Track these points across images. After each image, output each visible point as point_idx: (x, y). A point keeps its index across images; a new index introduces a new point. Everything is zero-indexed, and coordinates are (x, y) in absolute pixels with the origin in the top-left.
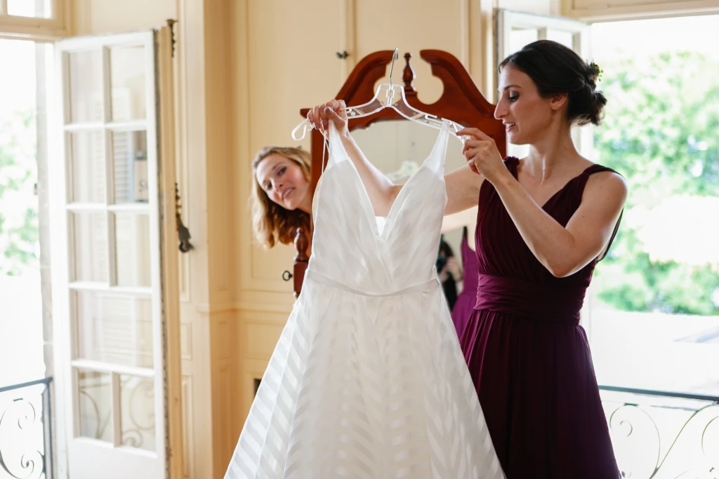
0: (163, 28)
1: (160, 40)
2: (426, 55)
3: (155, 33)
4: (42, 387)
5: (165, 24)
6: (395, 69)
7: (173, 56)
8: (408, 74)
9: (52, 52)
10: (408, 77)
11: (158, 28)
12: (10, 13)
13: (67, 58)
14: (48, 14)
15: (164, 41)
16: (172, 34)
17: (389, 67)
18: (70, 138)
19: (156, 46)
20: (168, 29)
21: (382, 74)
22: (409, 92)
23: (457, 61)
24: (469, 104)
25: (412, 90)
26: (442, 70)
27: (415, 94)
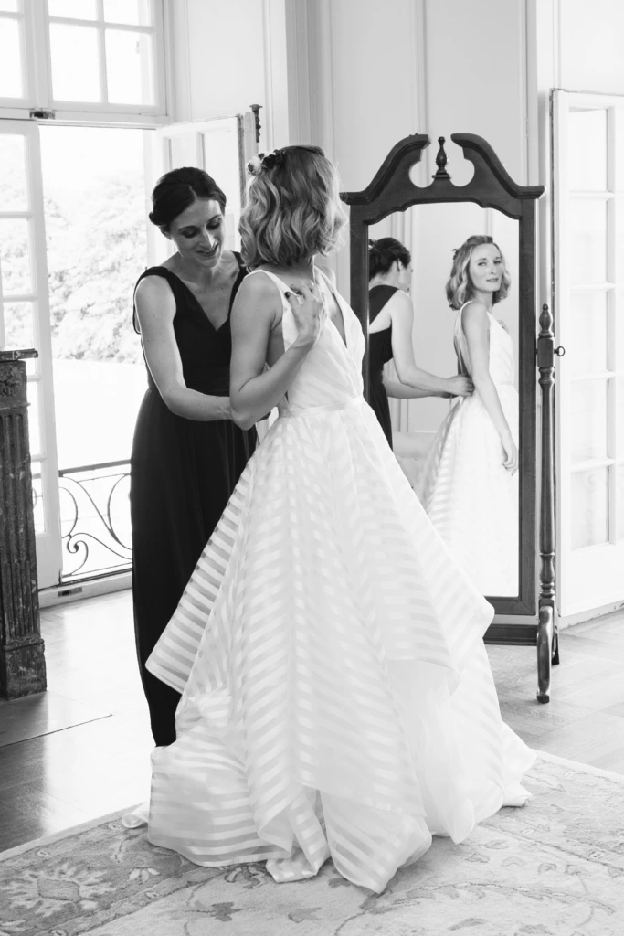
0: (248, 114)
1: (245, 126)
2: (459, 139)
3: (239, 119)
5: (250, 110)
6: (431, 152)
7: (258, 141)
8: (442, 158)
10: (441, 160)
11: (243, 113)
12: (110, 101)
13: (168, 142)
14: (151, 101)
15: (249, 127)
16: (257, 120)
17: (424, 152)
19: (241, 131)
20: (253, 115)
21: (417, 159)
22: (442, 176)
23: (486, 144)
24: (500, 188)
25: (445, 173)
26: (474, 153)
27: (448, 178)
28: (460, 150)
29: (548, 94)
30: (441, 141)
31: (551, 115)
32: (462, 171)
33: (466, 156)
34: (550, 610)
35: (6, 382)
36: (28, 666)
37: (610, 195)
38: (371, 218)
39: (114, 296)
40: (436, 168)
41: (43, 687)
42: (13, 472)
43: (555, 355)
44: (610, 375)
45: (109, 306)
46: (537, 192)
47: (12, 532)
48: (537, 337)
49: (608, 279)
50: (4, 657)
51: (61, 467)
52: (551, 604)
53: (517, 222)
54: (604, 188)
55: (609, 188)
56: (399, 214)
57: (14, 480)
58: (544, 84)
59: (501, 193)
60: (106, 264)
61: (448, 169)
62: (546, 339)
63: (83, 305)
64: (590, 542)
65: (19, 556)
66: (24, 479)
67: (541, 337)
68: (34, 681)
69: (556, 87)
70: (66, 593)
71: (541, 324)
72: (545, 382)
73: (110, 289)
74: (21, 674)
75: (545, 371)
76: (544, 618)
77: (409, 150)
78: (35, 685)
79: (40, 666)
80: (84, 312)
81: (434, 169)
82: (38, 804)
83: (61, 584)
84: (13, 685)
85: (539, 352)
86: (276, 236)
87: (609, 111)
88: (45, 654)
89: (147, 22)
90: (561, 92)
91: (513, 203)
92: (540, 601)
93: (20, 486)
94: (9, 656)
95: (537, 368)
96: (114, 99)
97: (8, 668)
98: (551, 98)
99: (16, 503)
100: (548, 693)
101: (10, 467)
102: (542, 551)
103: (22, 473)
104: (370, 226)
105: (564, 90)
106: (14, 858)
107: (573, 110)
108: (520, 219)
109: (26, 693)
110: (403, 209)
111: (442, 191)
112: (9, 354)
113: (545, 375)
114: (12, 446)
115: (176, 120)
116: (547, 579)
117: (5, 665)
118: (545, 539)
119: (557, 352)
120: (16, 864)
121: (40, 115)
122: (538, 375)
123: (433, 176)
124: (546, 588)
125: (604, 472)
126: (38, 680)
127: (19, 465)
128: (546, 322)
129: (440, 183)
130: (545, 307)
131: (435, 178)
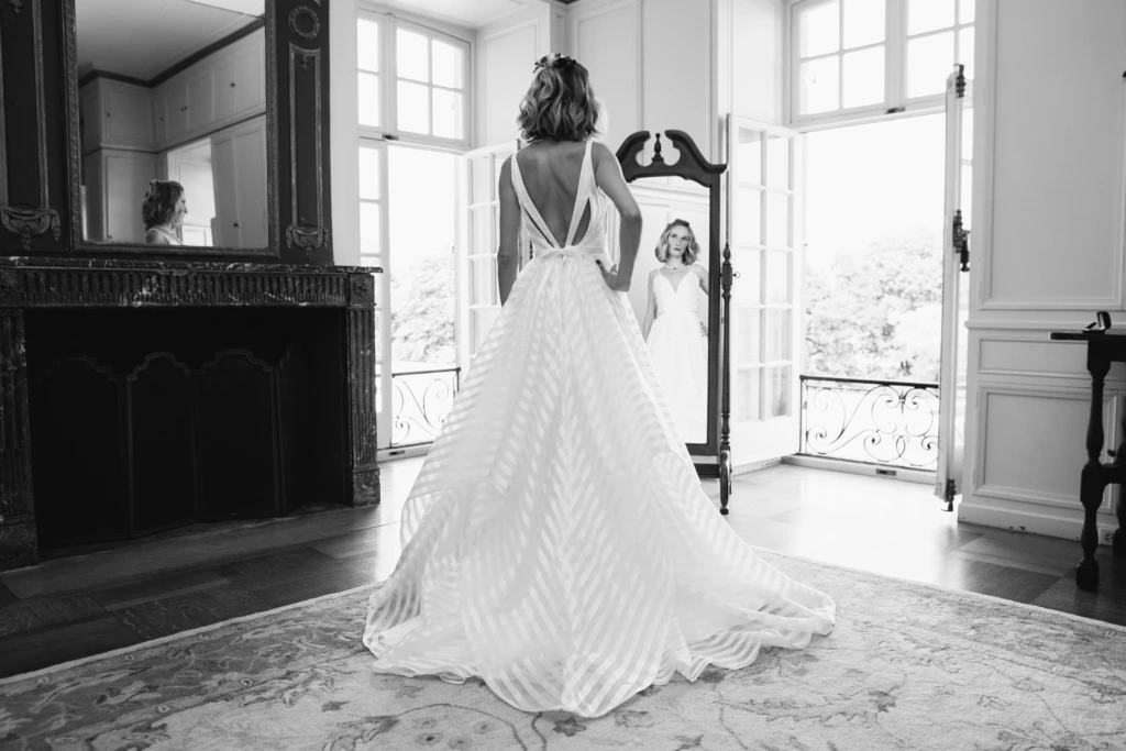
2: (670, 134)
4: (455, 373)
6: (649, 145)
9: (463, 160)
10: (658, 148)
12: (434, 134)
13: (471, 162)
14: (460, 136)
17: (646, 143)
18: (471, 213)
21: (641, 148)
22: (658, 158)
23: (688, 136)
24: (696, 165)
25: (660, 157)
26: (679, 143)
27: (662, 159)
28: (670, 142)
29: (725, 117)
30: (658, 136)
31: (727, 131)
32: (671, 155)
33: (675, 146)
34: (728, 452)
35: (360, 288)
36: (368, 485)
37: (763, 188)
39: (427, 329)
41: (378, 501)
42: (363, 349)
45: (421, 335)
46: (722, 168)
47: (361, 391)
48: (722, 265)
49: (762, 243)
50: (352, 478)
51: (394, 372)
52: (729, 449)
53: (708, 189)
54: (760, 183)
55: (763, 184)
57: (363, 356)
58: (722, 111)
59: (698, 171)
60: (421, 309)
61: (662, 154)
62: (728, 266)
63: (406, 334)
64: (748, 418)
65: (365, 408)
66: (370, 356)
67: (724, 264)
68: (372, 495)
69: (730, 113)
70: (394, 453)
71: (725, 256)
72: (726, 295)
73: (423, 324)
74: (363, 490)
75: (726, 287)
76: (724, 457)
77: (636, 142)
78: (373, 499)
79: (377, 486)
80: (406, 338)
81: (653, 154)
82: (372, 565)
83: (391, 448)
84: (358, 497)
85: (723, 276)
86: (557, 114)
87: (763, 133)
88: (381, 477)
89: (460, 87)
90: (733, 116)
91: (707, 177)
92: (721, 446)
93: (367, 361)
94: (355, 477)
95: (721, 285)
96: (436, 133)
97: (355, 485)
98: (727, 120)
99: (364, 372)
100: (728, 507)
101: (360, 346)
102: (723, 412)
103: (368, 352)
105: (735, 115)
106: (356, 594)
108: (710, 186)
109: (366, 503)
111: (658, 168)
112: (364, 269)
113: (727, 289)
114: (363, 332)
115: (476, 147)
116: (726, 431)
117: (352, 483)
118: (725, 404)
119: (735, 275)
120: (356, 598)
121: (389, 137)
122: (722, 291)
123: (652, 159)
124: (726, 438)
125: (758, 371)
126: (374, 495)
127: (367, 345)
128: (727, 255)
129: (657, 163)
130: (727, 245)
131: (654, 160)
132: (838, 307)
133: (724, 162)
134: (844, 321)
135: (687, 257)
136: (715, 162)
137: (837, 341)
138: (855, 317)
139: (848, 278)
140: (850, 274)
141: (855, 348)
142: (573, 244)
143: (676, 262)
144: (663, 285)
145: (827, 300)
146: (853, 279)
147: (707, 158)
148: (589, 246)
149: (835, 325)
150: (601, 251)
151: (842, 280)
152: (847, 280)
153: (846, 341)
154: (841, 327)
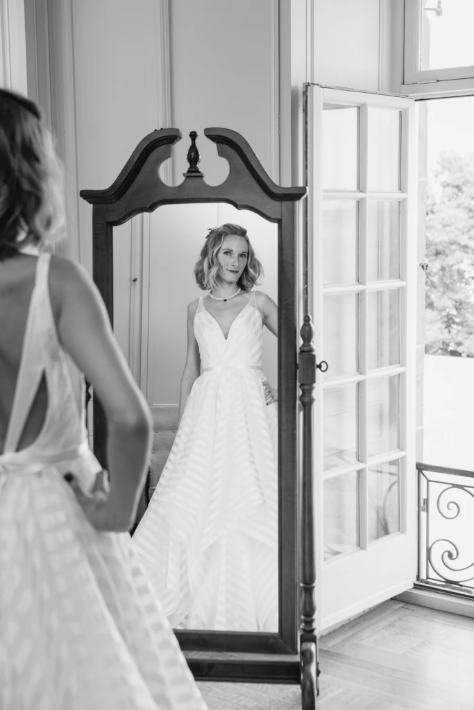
2: (214, 135)
8: (194, 154)
10: (193, 157)
21: (167, 155)
23: (243, 140)
24: (256, 188)
25: (197, 171)
26: (229, 149)
27: (200, 176)
28: (213, 146)
29: (301, 88)
30: (193, 136)
31: (305, 111)
32: (215, 168)
33: (221, 154)
34: (313, 647)
37: (361, 195)
38: (116, 219)
40: (188, 165)
43: (318, 370)
44: (361, 378)
48: (298, 351)
49: (358, 281)
52: (314, 640)
53: (276, 225)
54: (354, 187)
55: (361, 187)
56: (146, 214)
58: (297, 78)
59: (259, 195)
61: (200, 166)
62: (308, 353)
67: (302, 351)
69: (309, 81)
71: (303, 337)
72: (306, 399)
75: (306, 387)
77: (160, 143)
85: (300, 366)
87: (360, 109)
90: (315, 87)
91: (273, 206)
92: (301, 637)
95: (298, 384)
98: (305, 93)
102: (304, 581)
104: (115, 229)
105: (318, 85)
107: (328, 106)
108: (279, 222)
110: (151, 208)
111: (195, 190)
113: (308, 391)
116: (309, 612)
118: (307, 569)
119: (319, 367)
122: (299, 392)
123: (184, 175)
124: (308, 622)
128: (308, 335)
129: (193, 182)
130: (307, 319)
131: (187, 177)
132: (444, 226)
133: (301, 184)
134: (452, 244)
135: (244, 282)
136: (287, 183)
137: (443, 269)
138: (466, 236)
139: (458, 187)
140: (458, 182)
141: (467, 275)
142: (19, 448)
143: (228, 292)
144: (207, 329)
145: (430, 216)
146: (464, 189)
147: (274, 178)
148: (50, 452)
149: (440, 248)
150: (74, 455)
151: (450, 190)
152: (455, 190)
153: (455, 268)
154: (448, 252)
